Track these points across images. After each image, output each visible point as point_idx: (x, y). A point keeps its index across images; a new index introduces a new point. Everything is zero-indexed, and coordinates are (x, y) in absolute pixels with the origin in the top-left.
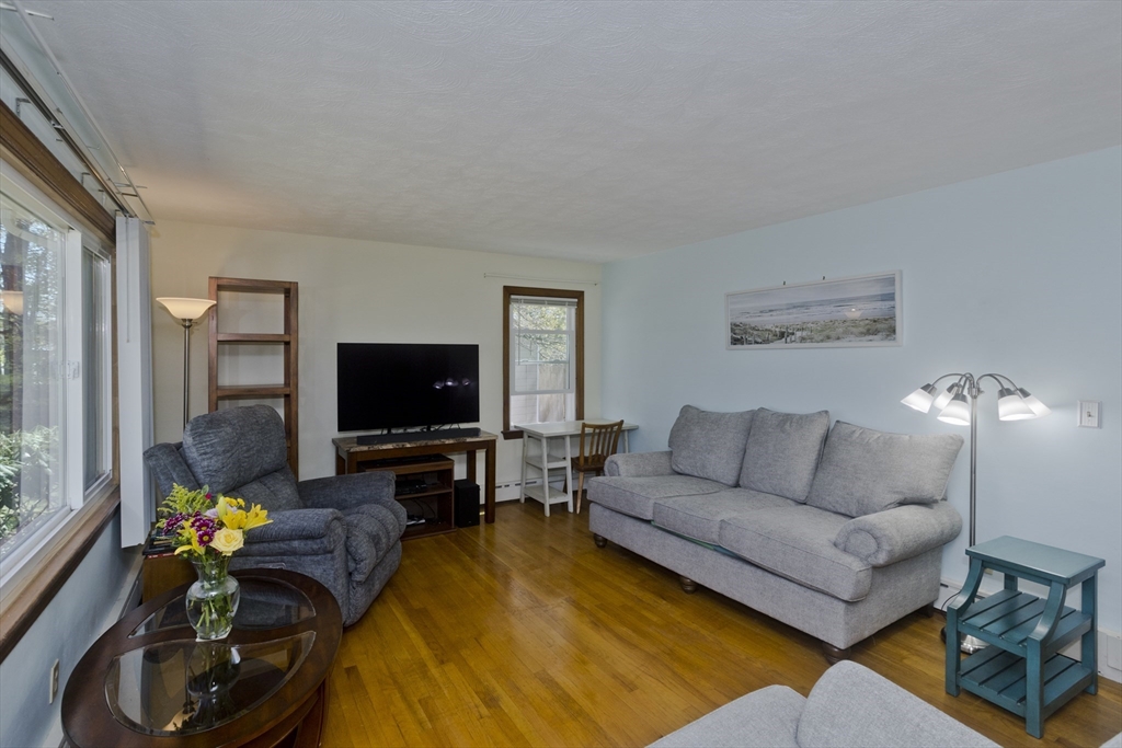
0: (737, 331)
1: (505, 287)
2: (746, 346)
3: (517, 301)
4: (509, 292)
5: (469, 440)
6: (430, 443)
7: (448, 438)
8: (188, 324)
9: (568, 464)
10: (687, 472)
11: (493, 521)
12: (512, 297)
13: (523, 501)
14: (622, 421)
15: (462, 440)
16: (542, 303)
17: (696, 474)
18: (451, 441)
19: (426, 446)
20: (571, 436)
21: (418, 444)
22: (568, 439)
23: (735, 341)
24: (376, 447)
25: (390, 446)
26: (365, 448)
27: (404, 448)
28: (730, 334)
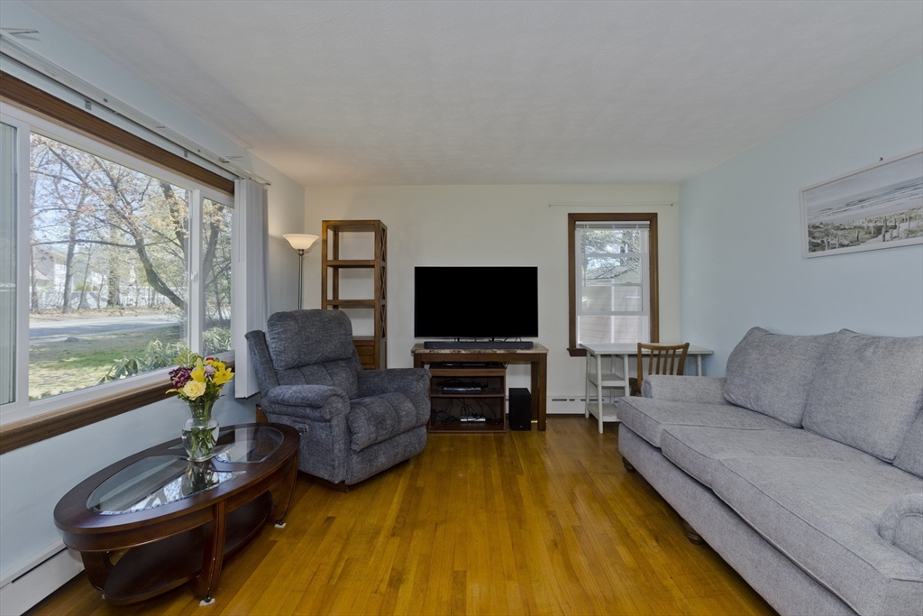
0: (816, 235)
1: (569, 214)
2: (828, 252)
3: (582, 226)
4: (574, 219)
5: (519, 351)
6: (483, 351)
7: (500, 349)
8: (301, 253)
9: (626, 384)
10: (739, 402)
11: (544, 430)
12: (577, 223)
13: (587, 416)
14: (687, 345)
15: (512, 351)
16: (609, 227)
17: (749, 406)
18: (502, 352)
19: (479, 354)
20: (630, 356)
21: (472, 351)
22: (626, 359)
23: (814, 247)
24: (436, 351)
25: (448, 351)
26: (427, 351)
27: (459, 354)
28: (807, 239)
